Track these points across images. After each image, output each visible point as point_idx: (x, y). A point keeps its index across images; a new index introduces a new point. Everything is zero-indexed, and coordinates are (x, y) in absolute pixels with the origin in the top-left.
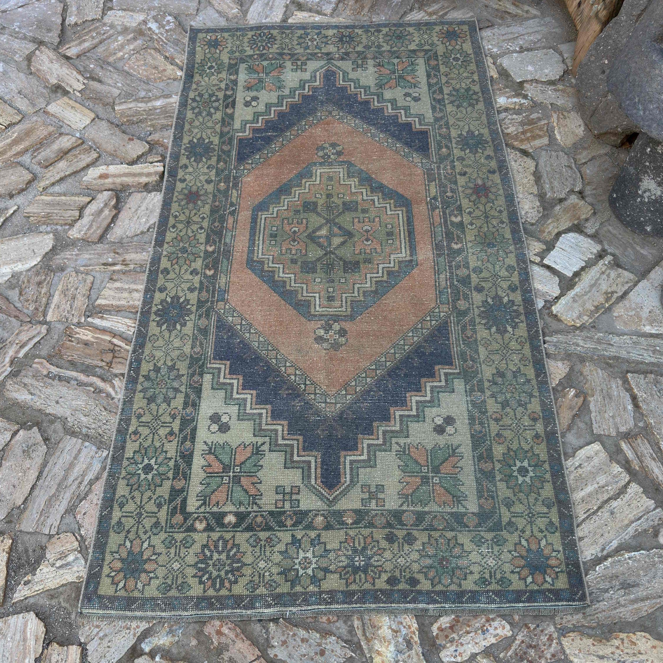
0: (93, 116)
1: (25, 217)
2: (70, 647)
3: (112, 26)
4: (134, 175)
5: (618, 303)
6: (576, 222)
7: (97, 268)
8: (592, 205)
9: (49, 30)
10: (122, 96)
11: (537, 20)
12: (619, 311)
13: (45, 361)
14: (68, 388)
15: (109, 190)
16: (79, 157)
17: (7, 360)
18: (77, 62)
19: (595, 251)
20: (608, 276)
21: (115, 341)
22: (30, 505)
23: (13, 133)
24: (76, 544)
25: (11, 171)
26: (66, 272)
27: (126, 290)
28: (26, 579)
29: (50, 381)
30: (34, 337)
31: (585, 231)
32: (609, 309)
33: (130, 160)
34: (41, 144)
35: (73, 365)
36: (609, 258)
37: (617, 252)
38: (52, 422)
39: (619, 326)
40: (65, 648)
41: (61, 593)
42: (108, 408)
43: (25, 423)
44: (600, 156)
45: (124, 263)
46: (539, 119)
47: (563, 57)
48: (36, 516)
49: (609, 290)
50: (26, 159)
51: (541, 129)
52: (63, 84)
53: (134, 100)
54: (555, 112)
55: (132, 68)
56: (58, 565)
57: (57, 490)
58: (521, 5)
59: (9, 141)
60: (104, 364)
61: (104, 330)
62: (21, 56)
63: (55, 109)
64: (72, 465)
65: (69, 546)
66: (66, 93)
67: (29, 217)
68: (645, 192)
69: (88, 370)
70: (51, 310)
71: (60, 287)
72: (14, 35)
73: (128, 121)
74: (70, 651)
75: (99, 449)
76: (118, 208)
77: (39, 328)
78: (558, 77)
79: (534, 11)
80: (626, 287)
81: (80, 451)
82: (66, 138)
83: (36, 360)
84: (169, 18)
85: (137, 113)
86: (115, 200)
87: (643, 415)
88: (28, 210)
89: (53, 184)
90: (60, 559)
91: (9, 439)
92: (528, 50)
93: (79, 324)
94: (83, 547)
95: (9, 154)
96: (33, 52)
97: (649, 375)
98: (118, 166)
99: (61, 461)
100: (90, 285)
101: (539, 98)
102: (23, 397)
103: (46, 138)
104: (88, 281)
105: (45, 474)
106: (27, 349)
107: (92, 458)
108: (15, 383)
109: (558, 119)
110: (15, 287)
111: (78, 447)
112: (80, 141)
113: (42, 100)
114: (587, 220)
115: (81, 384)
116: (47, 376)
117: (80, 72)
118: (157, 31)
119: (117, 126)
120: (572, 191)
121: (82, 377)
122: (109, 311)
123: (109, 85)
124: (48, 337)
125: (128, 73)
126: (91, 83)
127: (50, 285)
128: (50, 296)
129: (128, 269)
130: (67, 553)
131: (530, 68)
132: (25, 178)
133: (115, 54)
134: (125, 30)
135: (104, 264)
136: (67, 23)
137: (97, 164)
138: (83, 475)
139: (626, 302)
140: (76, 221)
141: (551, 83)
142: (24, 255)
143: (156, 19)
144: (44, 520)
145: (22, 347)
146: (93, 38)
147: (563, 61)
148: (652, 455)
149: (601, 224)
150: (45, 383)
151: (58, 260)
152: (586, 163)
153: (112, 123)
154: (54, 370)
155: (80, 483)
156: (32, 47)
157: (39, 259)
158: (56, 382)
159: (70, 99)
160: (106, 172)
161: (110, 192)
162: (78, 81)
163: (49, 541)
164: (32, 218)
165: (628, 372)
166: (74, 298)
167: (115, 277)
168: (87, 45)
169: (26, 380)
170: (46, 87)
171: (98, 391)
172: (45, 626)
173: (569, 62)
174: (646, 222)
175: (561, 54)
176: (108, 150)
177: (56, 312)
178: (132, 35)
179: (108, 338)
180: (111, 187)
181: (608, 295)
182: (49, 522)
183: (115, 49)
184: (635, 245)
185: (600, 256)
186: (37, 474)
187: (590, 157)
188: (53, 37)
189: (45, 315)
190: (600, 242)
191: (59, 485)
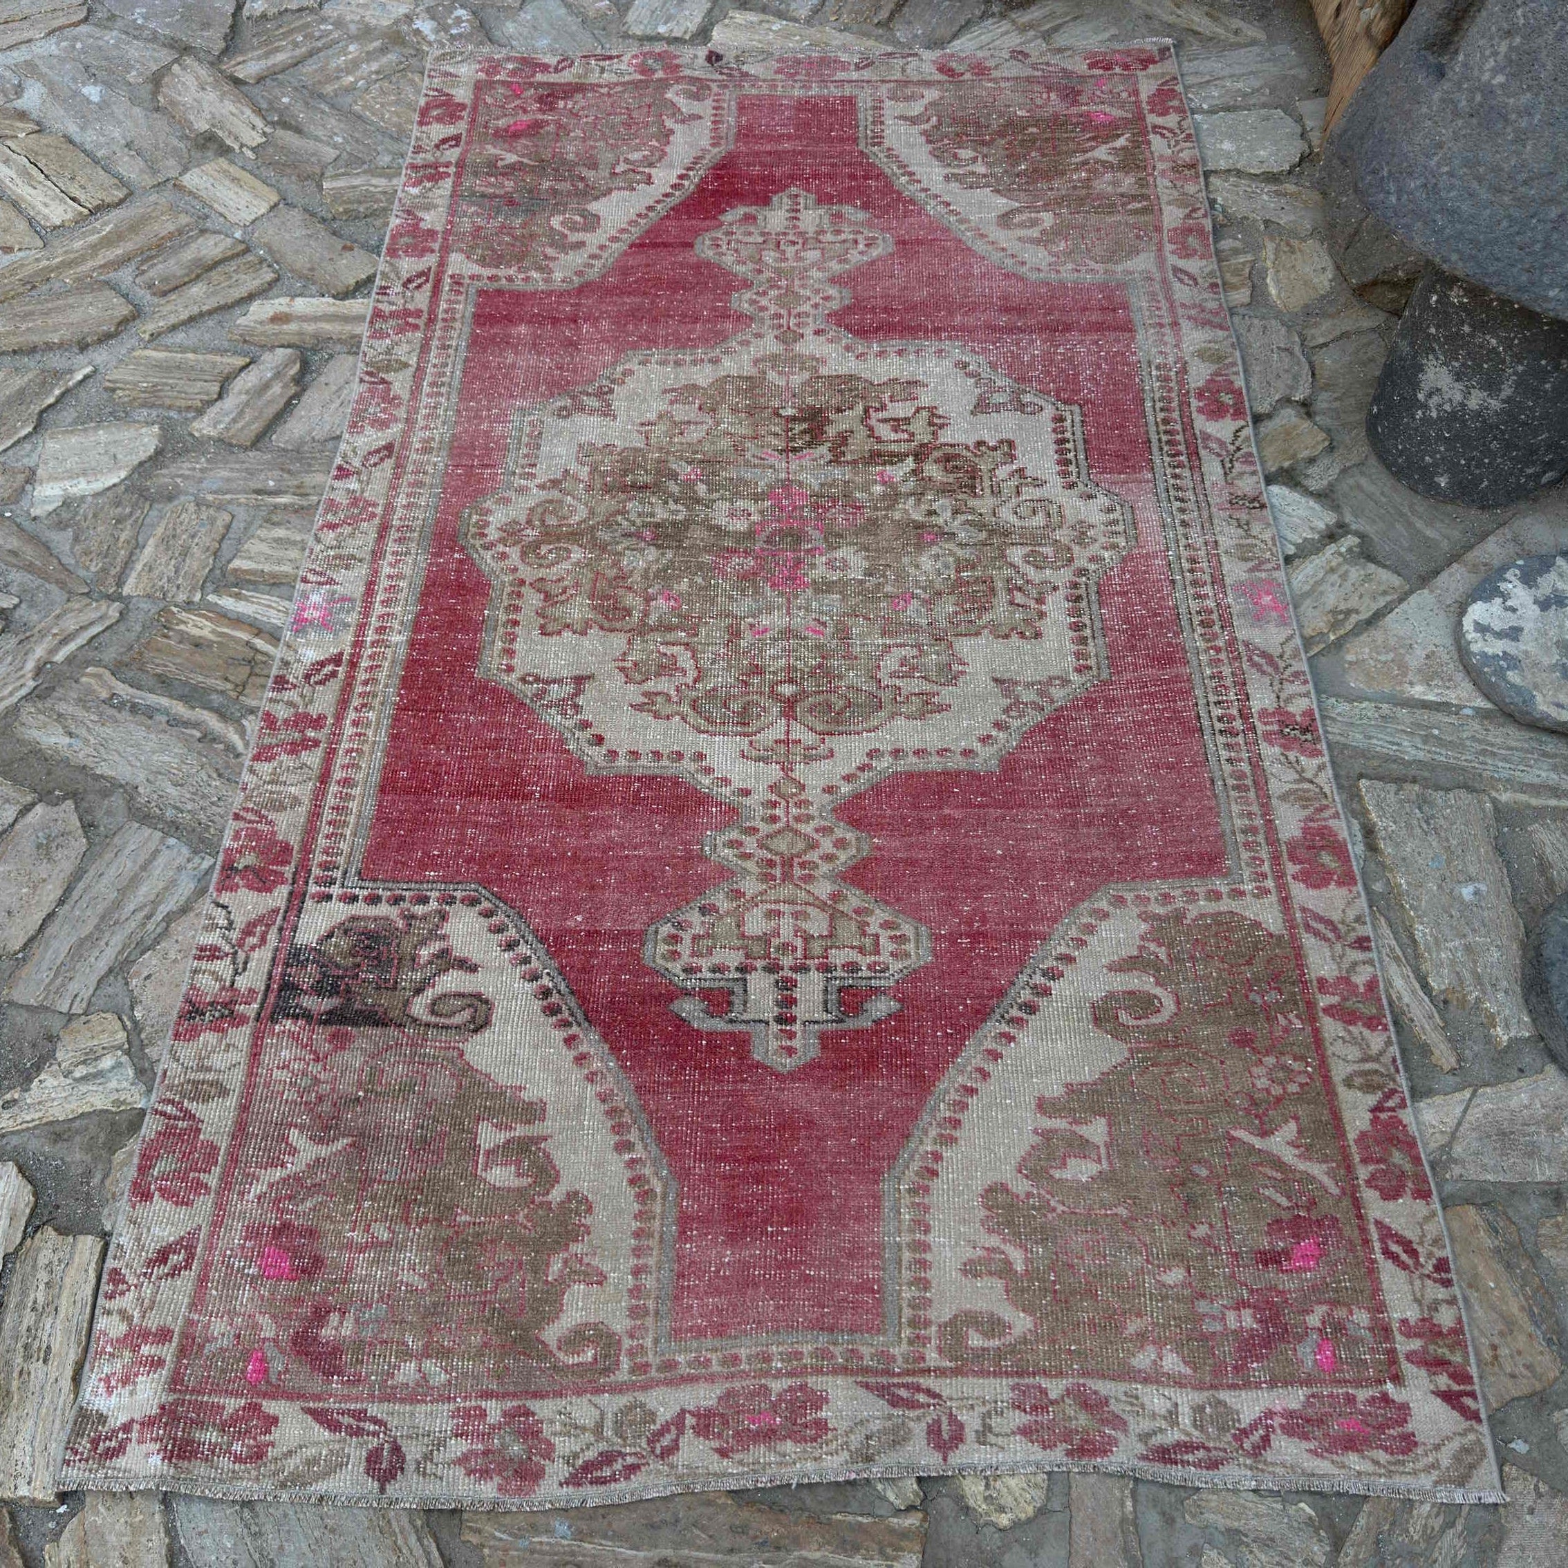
0: (274, 198)
1: (106, 389)
2: (81, 1238)
3: (339, 23)
4: (346, 319)
5: (1357, 635)
6: (1286, 464)
7: (242, 498)
8: (1328, 431)
9: (206, 26)
10: (341, 162)
11: (1256, 49)
12: (1357, 651)
13: (107, 673)
14: (148, 728)
15: (289, 346)
16: (235, 277)
17: (30, 665)
18: (256, 90)
19: (1321, 526)
20: (1344, 577)
21: (259, 643)
22: (37, 949)
23: (105, 224)
24: (121, 1036)
25: (89, 298)
26: (176, 502)
27: (294, 543)
28: (8, 1097)
29: (114, 712)
30: (92, 624)
31: (1305, 482)
32: (1339, 644)
33: (341, 288)
34: (160, 248)
35: (164, 683)
36: (1351, 541)
37: (1369, 529)
38: (105, 794)
39: (1355, 682)
40: (71, 1239)
41: (77, 1132)
42: (226, 773)
43: (50, 792)
44: (1359, 332)
45: (300, 492)
46: (1236, 252)
47: (1303, 127)
48: (45, 976)
49: (1342, 607)
50: (125, 276)
51: (1237, 272)
52: (220, 133)
53: (365, 172)
54: (1272, 239)
55: (371, 109)
56: (77, 1075)
57: (97, 927)
58: (1224, 19)
59: (94, 238)
60: (229, 686)
61: (238, 621)
62: (140, 74)
63: (197, 180)
64: (135, 881)
65: (105, 1040)
66: (225, 151)
67: (114, 390)
68: (1430, 395)
69: (194, 696)
70: (134, 574)
71: (160, 531)
72: (135, 32)
73: (346, 212)
74: (80, 1245)
75: (195, 852)
76: (302, 381)
77: (104, 608)
78: (1286, 167)
79: (1252, 31)
80: (1381, 602)
81: (156, 852)
82: (211, 240)
83: (89, 670)
84: (461, 12)
85: (368, 197)
86: (298, 365)
87: (1383, 865)
88: (115, 375)
89: (174, 328)
90: (84, 1062)
91: (11, 820)
92: (1228, 109)
93: (188, 606)
94: (136, 1043)
95: (90, 264)
96: (167, 68)
97: (1407, 786)
98: (314, 301)
99: (112, 872)
100: (222, 530)
101: (1238, 208)
102: (53, 740)
103: (170, 237)
104: (219, 523)
105: (75, 894)
106: (72, 646)
107: (180, 869)
108: (40, 712)
109: (1277, 251)
110: (67, 526)
111: (152, 846)
112: (242, 247)
113: (171, 162)
114: (1312, 461)
115: (175, 722)
116: (108, 702)
117: (258, 111)
118: (432, 37)
119: (324, 220)
120: (1287, 401)
121: (180, 709)
122: (254, 583)
123: (317, 139)
124: (122, 627)
125: (359, 117)
126: (280, 132)
127: (140, 526)
128: (136, 546)
129: (305, 503)
130: (101, 1052)
131: (1227, 146)
132: (116, 313)
133: (338, 78)
134: (366, 32)
135: (258, 492)
136: (246, 12)
137: (271, 294)
138: (155, 903)
139: (1377, 634)
140: (211, 403)
141: (1271, 178)
142: (94, 464)
143: (432, 13)
144: (63, 985)
145: (64, 641)
146: (296, 45)
147: (1303, 135)
148: (1392, 950)
149: (1344, 471)
150: (101, 715)
151: (164, 477)
152: (1325, 345)
153: (313, 215)
154: (123, 690)
155: (149, 917)
156: (165, 56)
157: (123, 474)
158: (125, 715)
159: (232, 162)
160: (287, 310)
161: (289, 351)
162: (254, 127)
163: (65, 1026)
164: (120, 393)
165: (1361, 776)
166: (185, 552)
167: (275, 518)
168: (280, 58)
169: (62, 707)
170: (184, 137)
171: (208, 738)
172: (35, 1194)
173: (1315, 138)
174: (1435, 465)
175: (1300, 120)
176: (298, 266)
177: (145, 579)
178: (377, 44)
179: (244, 636)
180: (295, 340)
181: (1338, 617)
182: (73, 987)
183: (339, 70)
184: (1414, 519)
185: (1331, 536)
186: (60, 892)
187: (1338, 333)
188: (213, 39)
189: (120, 583)
190: (1336, 508)
191: (103, 918)
